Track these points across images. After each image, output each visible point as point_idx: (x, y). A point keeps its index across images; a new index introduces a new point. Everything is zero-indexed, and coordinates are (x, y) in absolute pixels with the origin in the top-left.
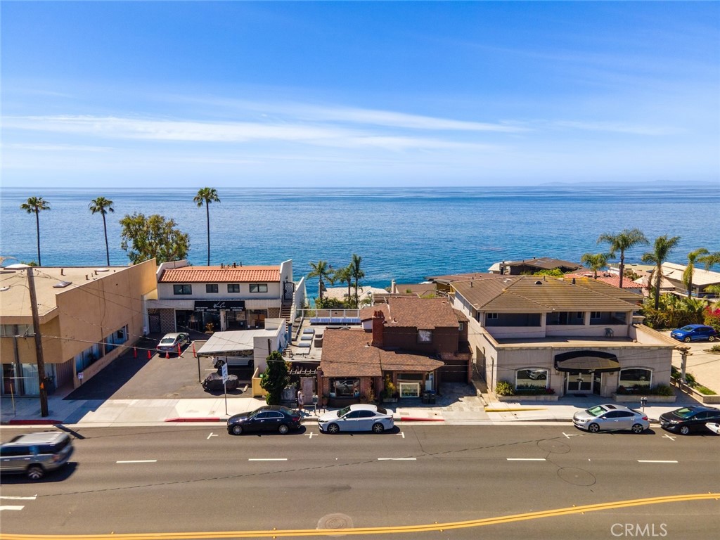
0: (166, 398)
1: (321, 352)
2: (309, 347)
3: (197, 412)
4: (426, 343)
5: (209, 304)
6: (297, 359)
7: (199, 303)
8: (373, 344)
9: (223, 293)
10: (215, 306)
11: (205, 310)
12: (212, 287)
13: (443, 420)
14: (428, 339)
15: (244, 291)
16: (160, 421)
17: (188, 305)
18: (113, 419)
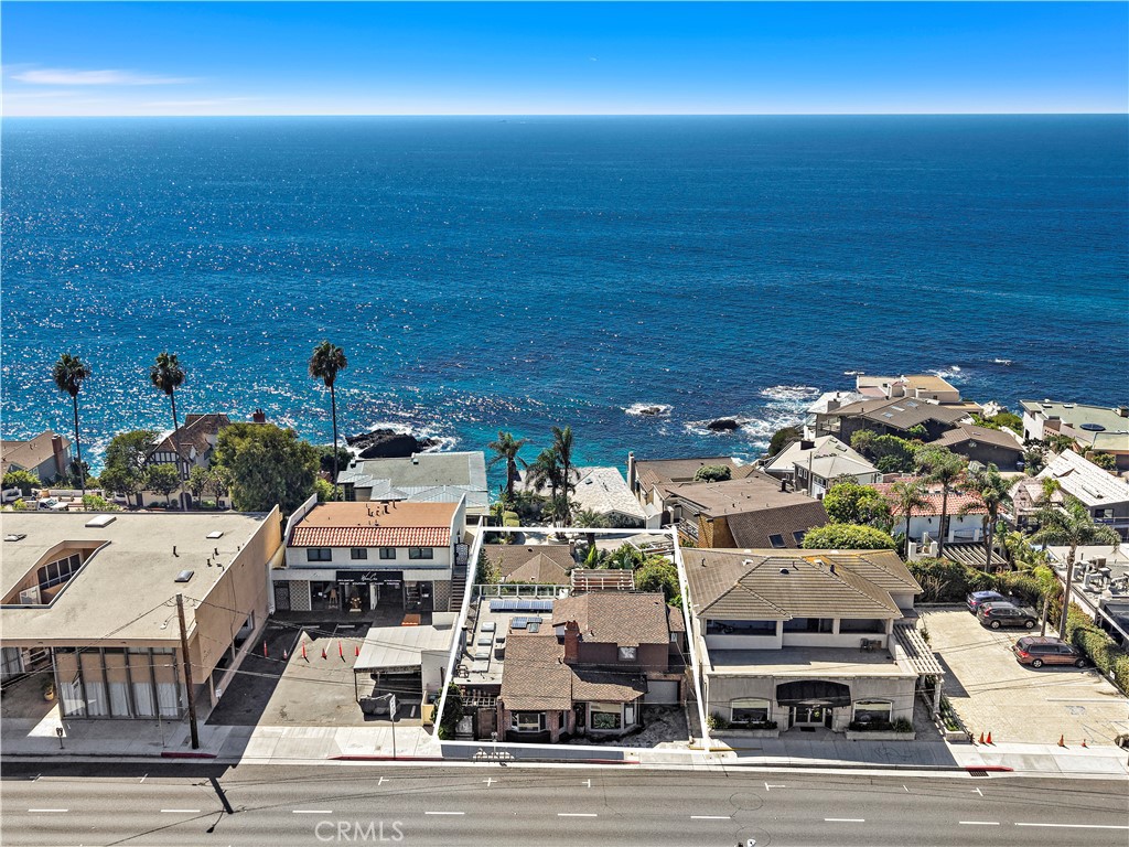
0: (321, 725)
1: (502, 666)
2: (488, 659)
3: (361, 746)
4: (629, 661)
5: (356, 575)
6: (475, 680)
7: (340, 575)
8: (566, 661)
9: (374, 560)
10: (364, 578)
11: (351, 583)
12: (359, 553)
13: (638, 763)
14: (632, 656)
15: (402, 558)
16: (322, 759)
17: (330, 576)
18: (269, 755)
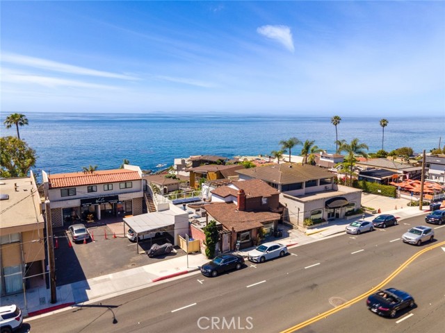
0: (128, 268)
3: (166, 271)
4: (265, 205)
5: (92, 200)
7: (84, 201)
8: (240, 210)
9: (100, 191)
10: (97, 201)
12: (91, 188)
13: (297, 244)
16: (149, 283)
17: (76, 203)
